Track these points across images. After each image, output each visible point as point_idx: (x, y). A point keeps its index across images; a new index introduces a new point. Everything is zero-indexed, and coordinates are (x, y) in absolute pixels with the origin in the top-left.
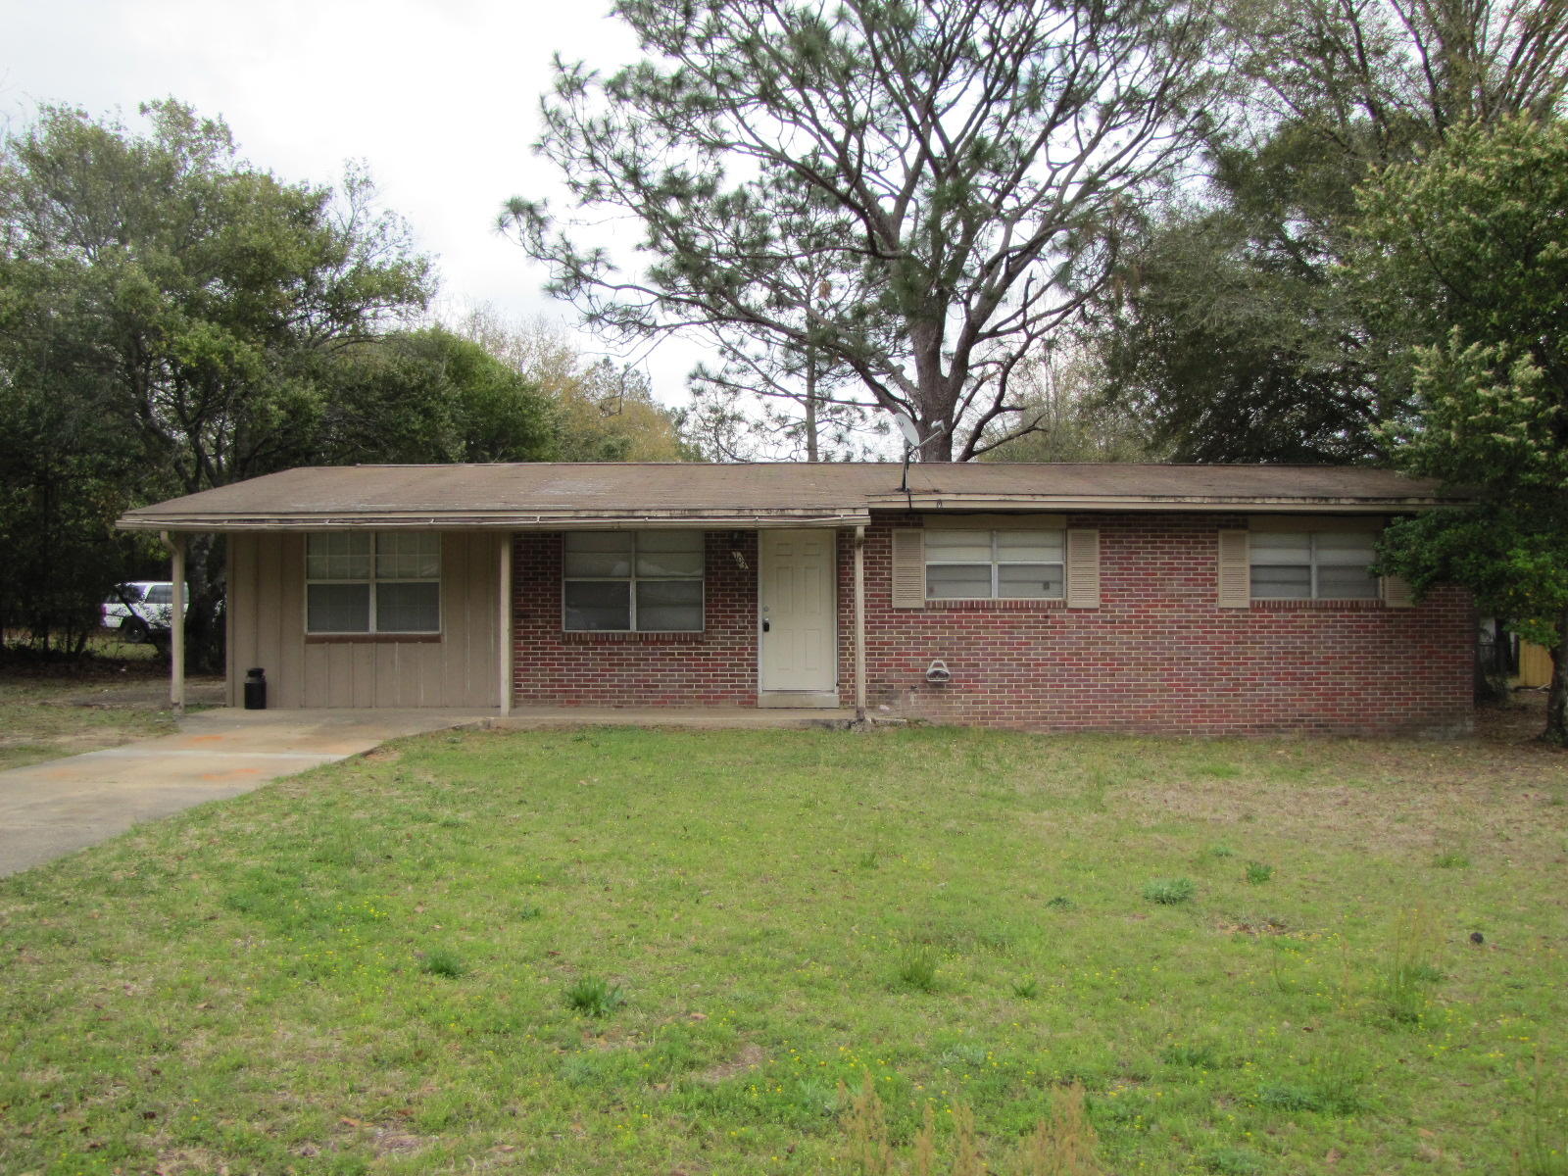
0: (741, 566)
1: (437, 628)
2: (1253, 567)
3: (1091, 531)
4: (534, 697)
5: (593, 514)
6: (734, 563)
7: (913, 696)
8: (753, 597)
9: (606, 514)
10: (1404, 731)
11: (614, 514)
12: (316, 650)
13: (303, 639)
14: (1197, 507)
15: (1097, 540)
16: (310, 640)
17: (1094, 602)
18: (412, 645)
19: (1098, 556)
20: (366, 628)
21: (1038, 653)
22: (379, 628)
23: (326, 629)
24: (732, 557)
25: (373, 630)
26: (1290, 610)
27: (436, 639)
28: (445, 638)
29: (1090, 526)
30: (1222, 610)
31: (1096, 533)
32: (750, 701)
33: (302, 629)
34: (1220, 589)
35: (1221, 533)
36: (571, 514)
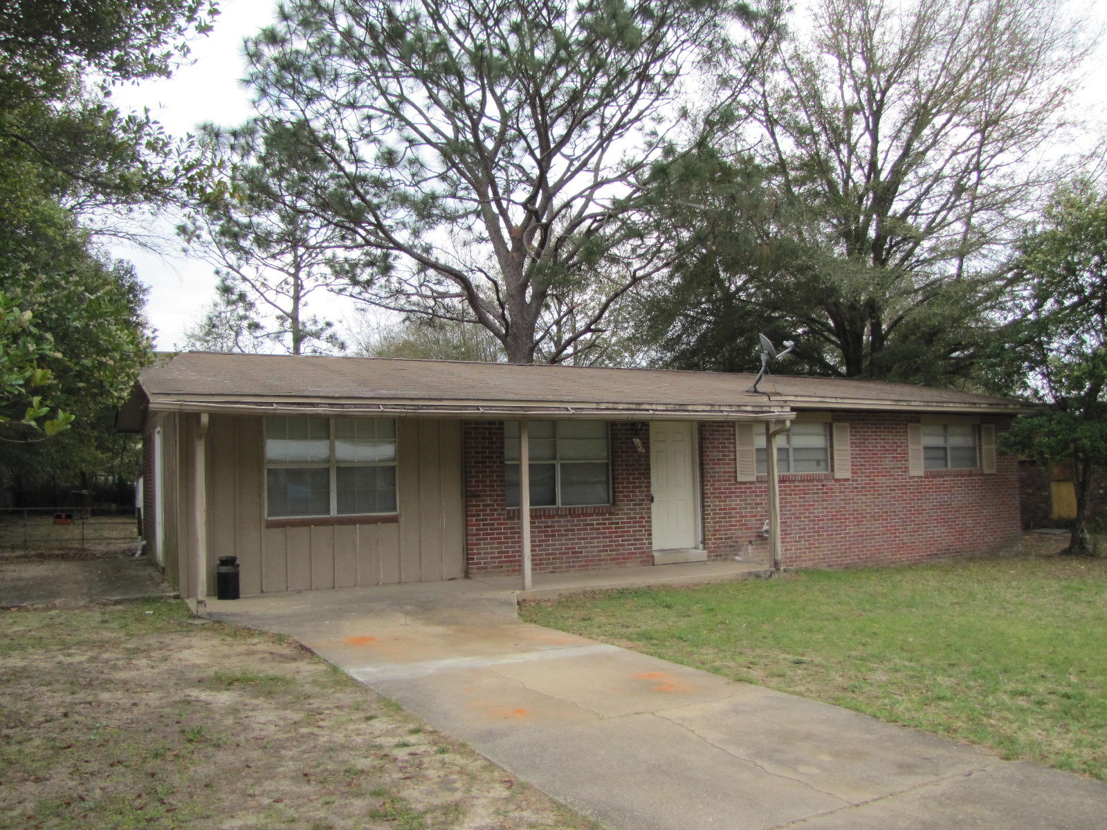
0: (640, 450)
1: (395, 509)
2: (925, 448)
3: (844, 424)
4: (485, 568)
5: (610, 406)
6: (634, 447)
7: (750, 548)
8: (646, 473)
9: (620, 406)
10: (994, 553)
11: (626, 406)
12: (277, 535)
13: (264, 524)
14: (919, 408)
15: (849, 430)
16: (271, 525)
17: (848, 475)
18: (373, 527)
19: (849, 442)
20: (328, 512)
21: (818, 511)
22: (339, 512)
23: (286, 514)
24: (633, 443)
25: (334, 512)
26: (941, 477)
27: (394, 520)
28: (402, 519)
29: (844, 420)
30: (910, 478)
31: (848, 425)
32: (648, 559)
33: (261, 516)
34: (911, 463)
35: (910, 425)
36: (594, 406)
